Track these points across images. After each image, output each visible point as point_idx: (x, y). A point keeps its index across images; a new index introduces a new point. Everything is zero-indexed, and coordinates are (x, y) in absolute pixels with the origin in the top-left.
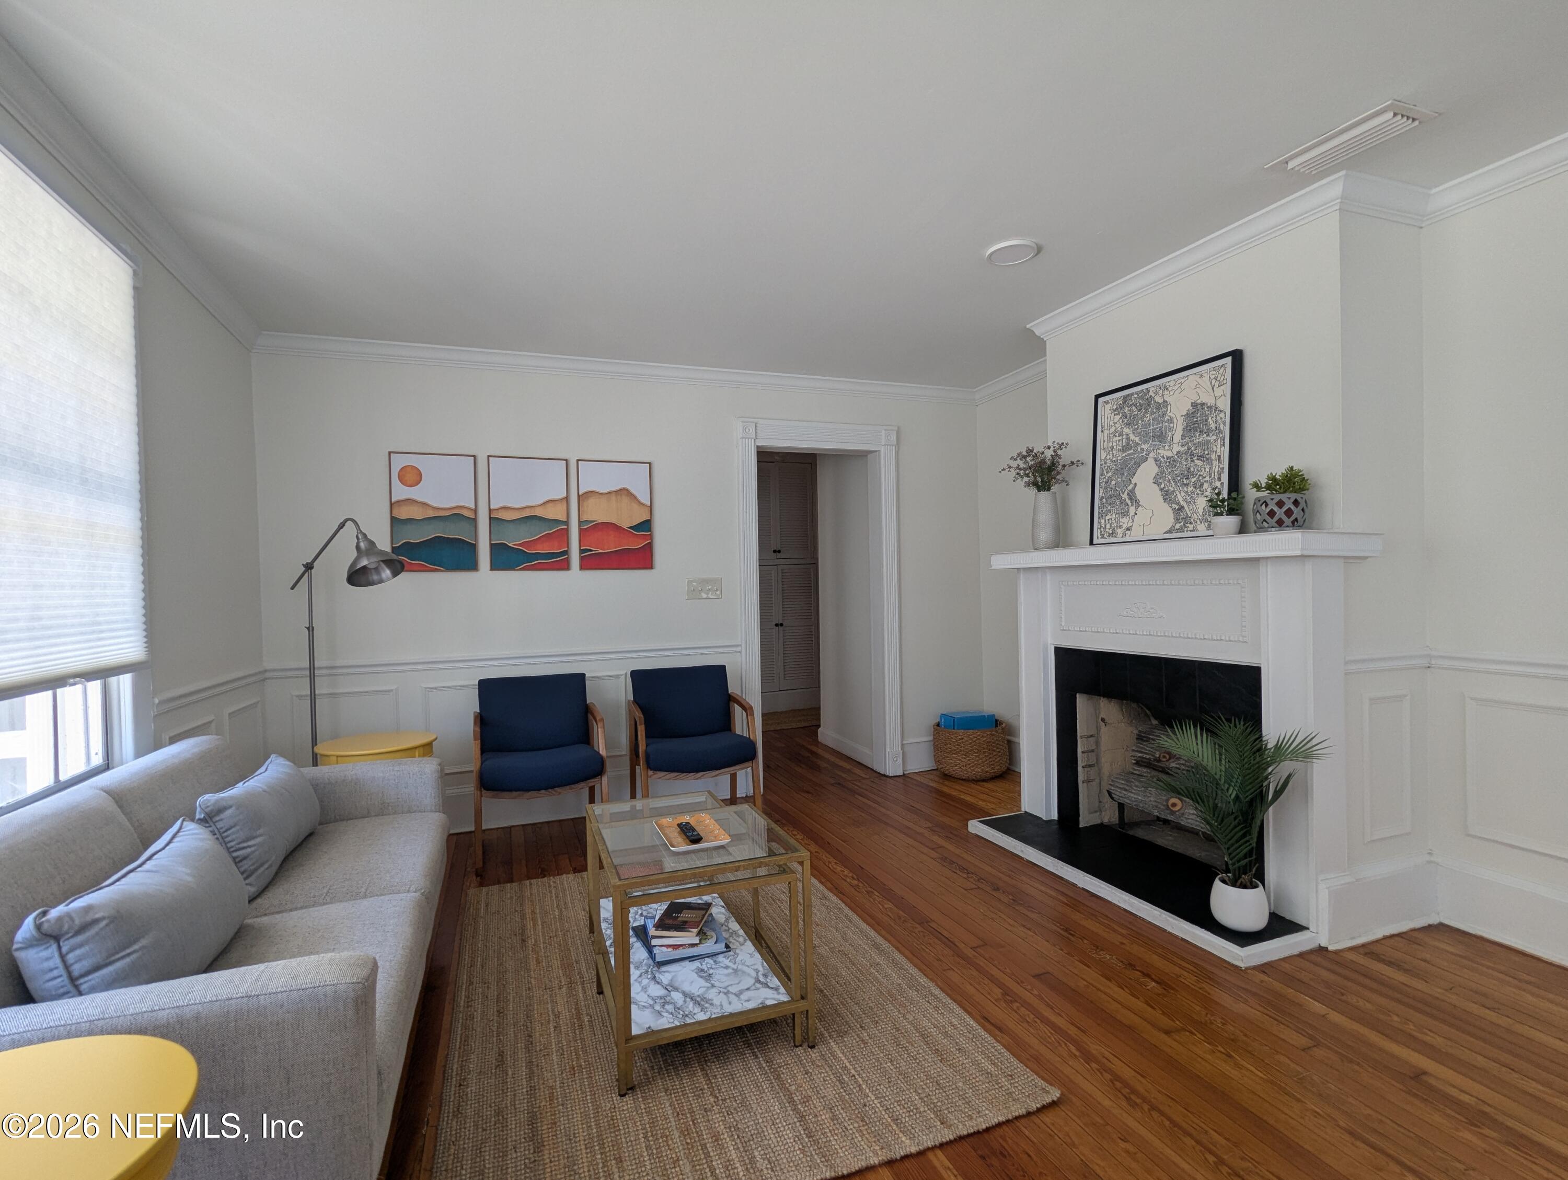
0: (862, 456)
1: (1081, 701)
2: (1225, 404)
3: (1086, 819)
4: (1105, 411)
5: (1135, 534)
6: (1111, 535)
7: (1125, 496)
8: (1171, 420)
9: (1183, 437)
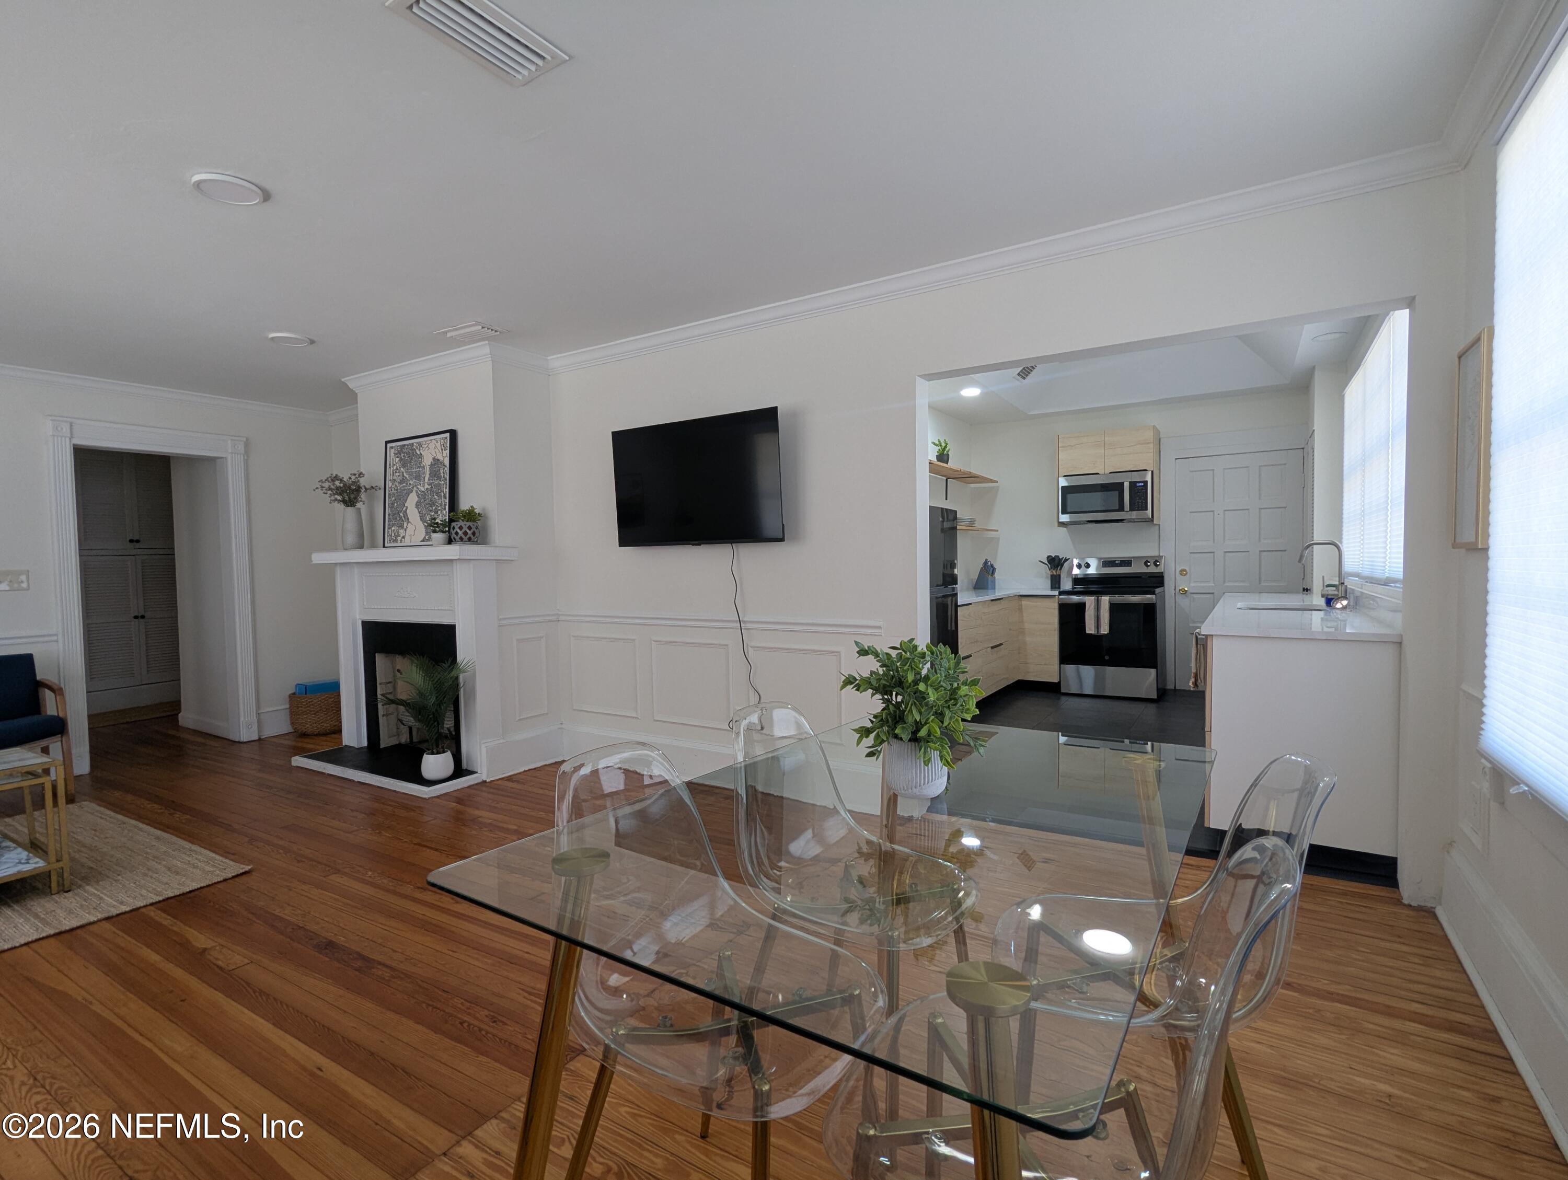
0: (212, 460)
1: (380, 659)
2: (447, 462)
3: (385, 741)
4: (391, 453)
5: (407, 541)
6: (395, 541)
7: (402, 515)
8: (424, 467)
9: (429, 480)
